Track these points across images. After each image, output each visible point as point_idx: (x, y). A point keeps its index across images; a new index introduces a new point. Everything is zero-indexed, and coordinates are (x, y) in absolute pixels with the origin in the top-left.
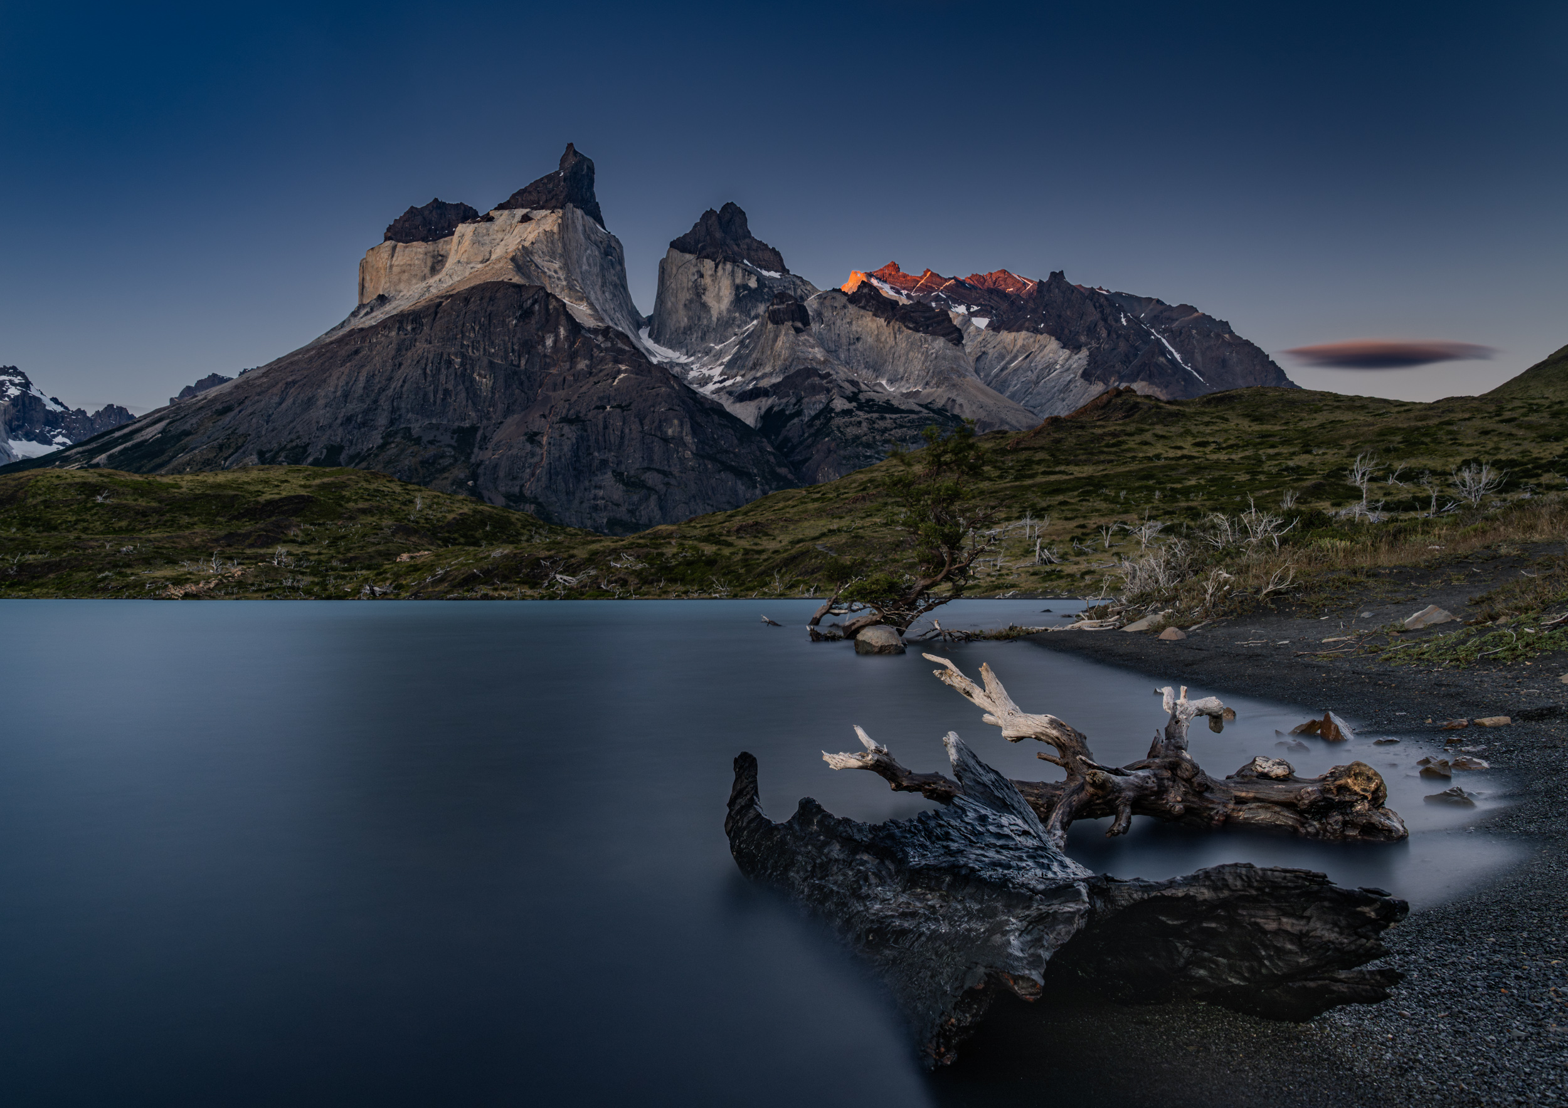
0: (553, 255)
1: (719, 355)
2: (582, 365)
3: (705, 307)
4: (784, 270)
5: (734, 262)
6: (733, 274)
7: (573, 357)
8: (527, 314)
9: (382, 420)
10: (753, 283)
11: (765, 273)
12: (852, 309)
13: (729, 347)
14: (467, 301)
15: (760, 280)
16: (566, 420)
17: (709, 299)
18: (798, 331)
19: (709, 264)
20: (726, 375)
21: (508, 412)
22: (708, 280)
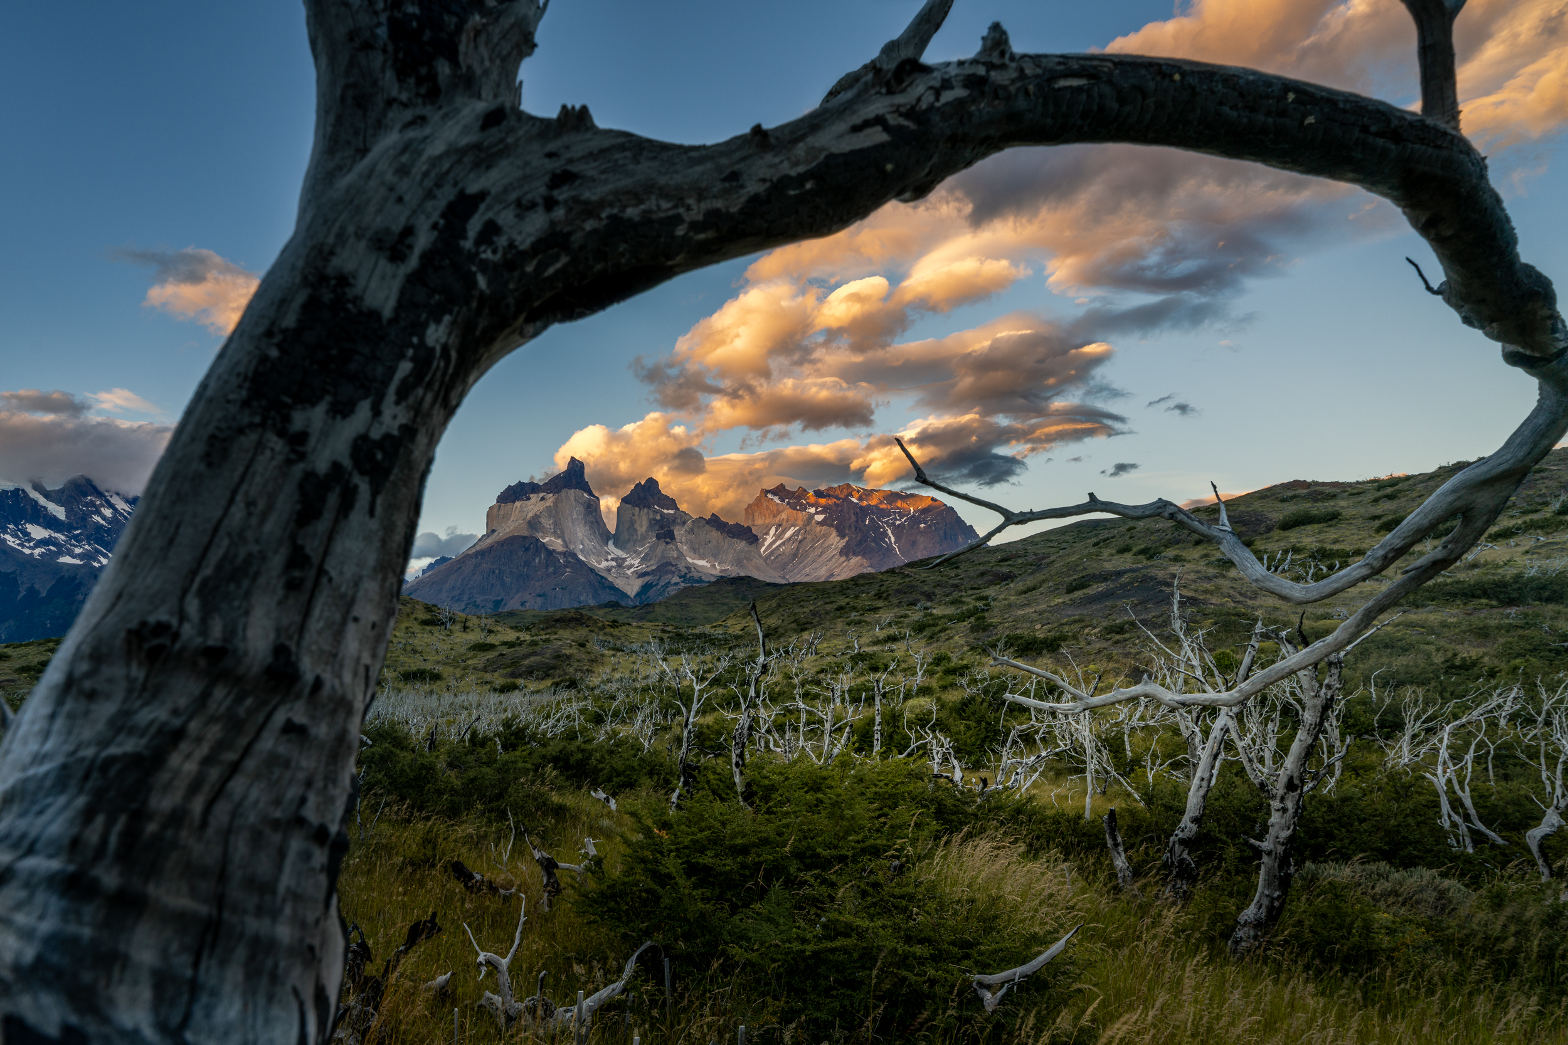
0: (550, 516)
1: (641, 553)
2: (551, 569)
3: (635, 530)
4: (677, 509)
5: (649, 507)
6: (648, 514)
7: (547, 567)
8: (527, 549)
9: (466, 598)
10: (658, 517)
11: (666, 511)
12: (708, 527)
13: (643, 549)
14: (502, 545)
15: (662, 515)
16: (539, 595)
17: (637, 526)
18: (667, 543)
19: (637, 509)
20: (640, 564)
21: (518, 591)
22: (636, 517)
